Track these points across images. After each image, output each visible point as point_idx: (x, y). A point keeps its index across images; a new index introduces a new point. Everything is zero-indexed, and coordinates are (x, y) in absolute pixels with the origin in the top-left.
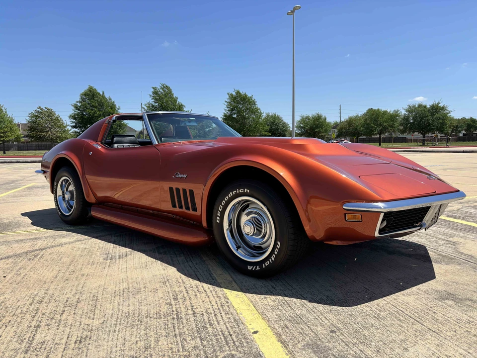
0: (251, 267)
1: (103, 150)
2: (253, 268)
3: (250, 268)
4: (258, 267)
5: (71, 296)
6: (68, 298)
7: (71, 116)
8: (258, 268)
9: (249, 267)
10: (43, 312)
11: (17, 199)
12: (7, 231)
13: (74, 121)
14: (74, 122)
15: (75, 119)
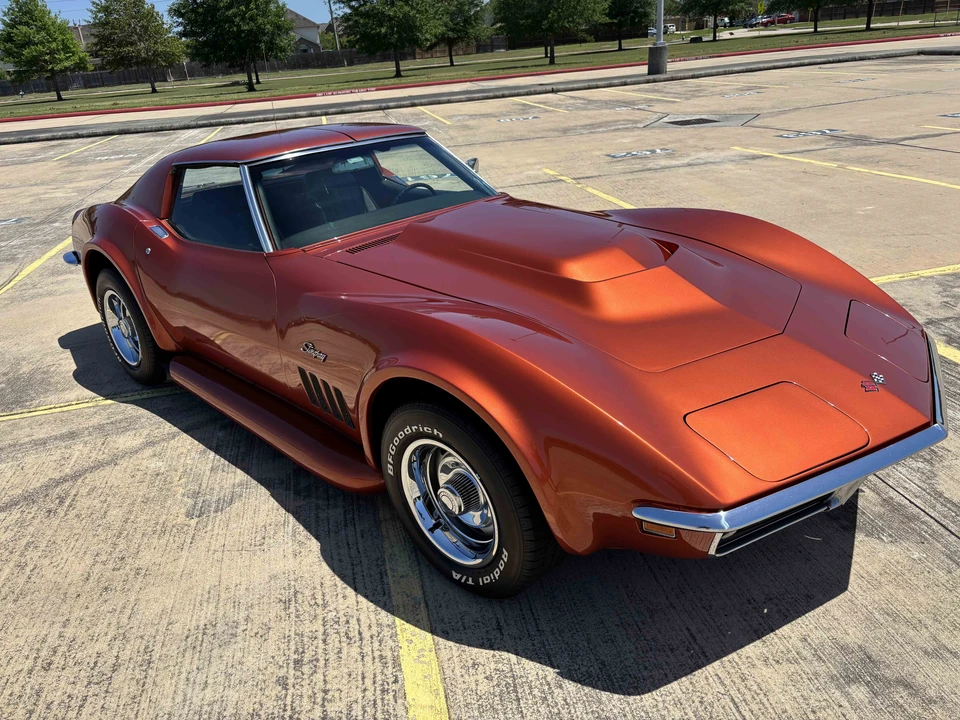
0: (459, 576)
1: (170, 244)
2: (461, 578)
3: (456, 576)
4: (470, 579)
5: (105, 647)
6: (99, 654)
7: (171, 9)
8: (470, 582)
9: (454, 574)
10: (49, 699)
11: (58, 283)
12: (22, 407)
13: (180, 20)
14: (181, 23)
15: (181, 15)
